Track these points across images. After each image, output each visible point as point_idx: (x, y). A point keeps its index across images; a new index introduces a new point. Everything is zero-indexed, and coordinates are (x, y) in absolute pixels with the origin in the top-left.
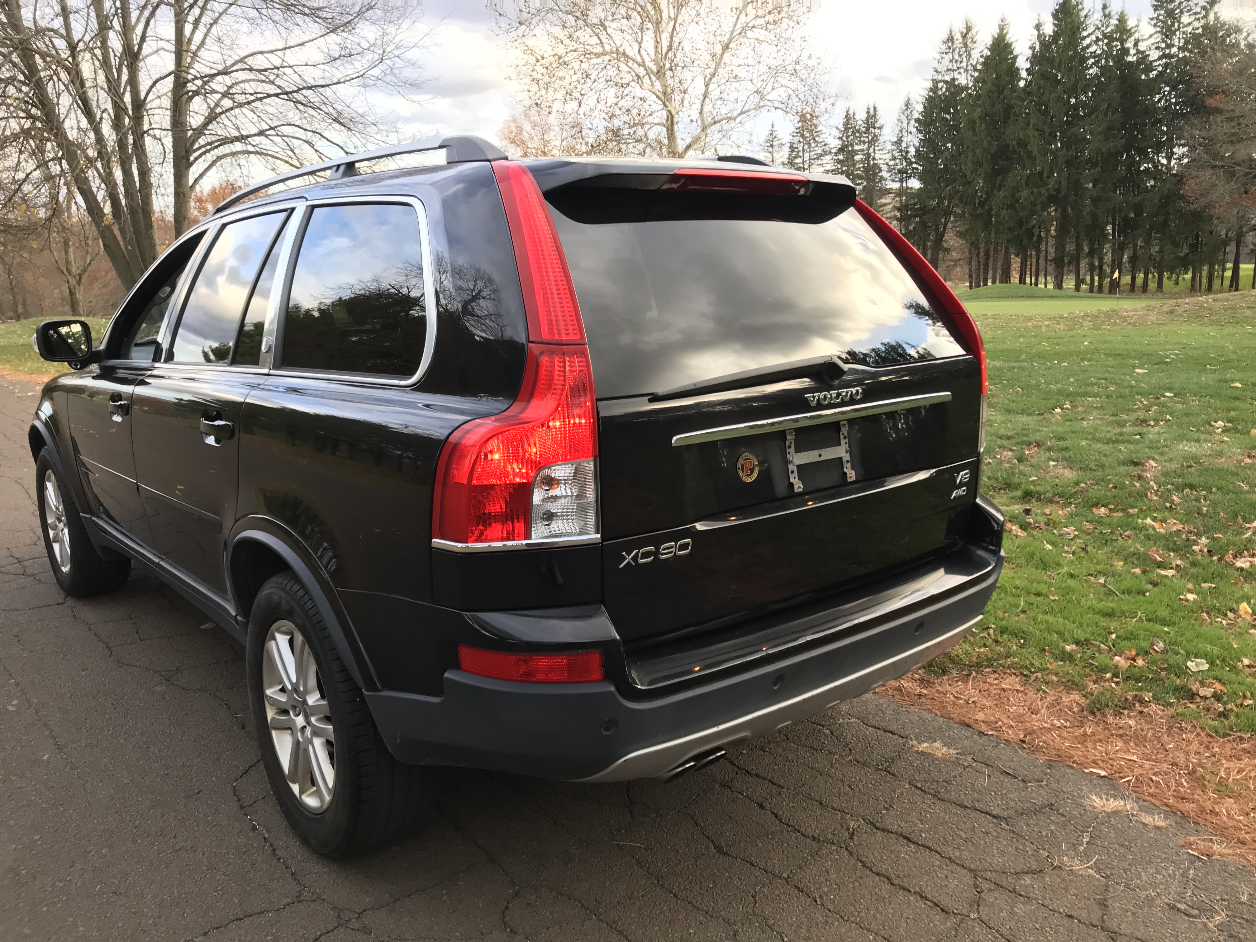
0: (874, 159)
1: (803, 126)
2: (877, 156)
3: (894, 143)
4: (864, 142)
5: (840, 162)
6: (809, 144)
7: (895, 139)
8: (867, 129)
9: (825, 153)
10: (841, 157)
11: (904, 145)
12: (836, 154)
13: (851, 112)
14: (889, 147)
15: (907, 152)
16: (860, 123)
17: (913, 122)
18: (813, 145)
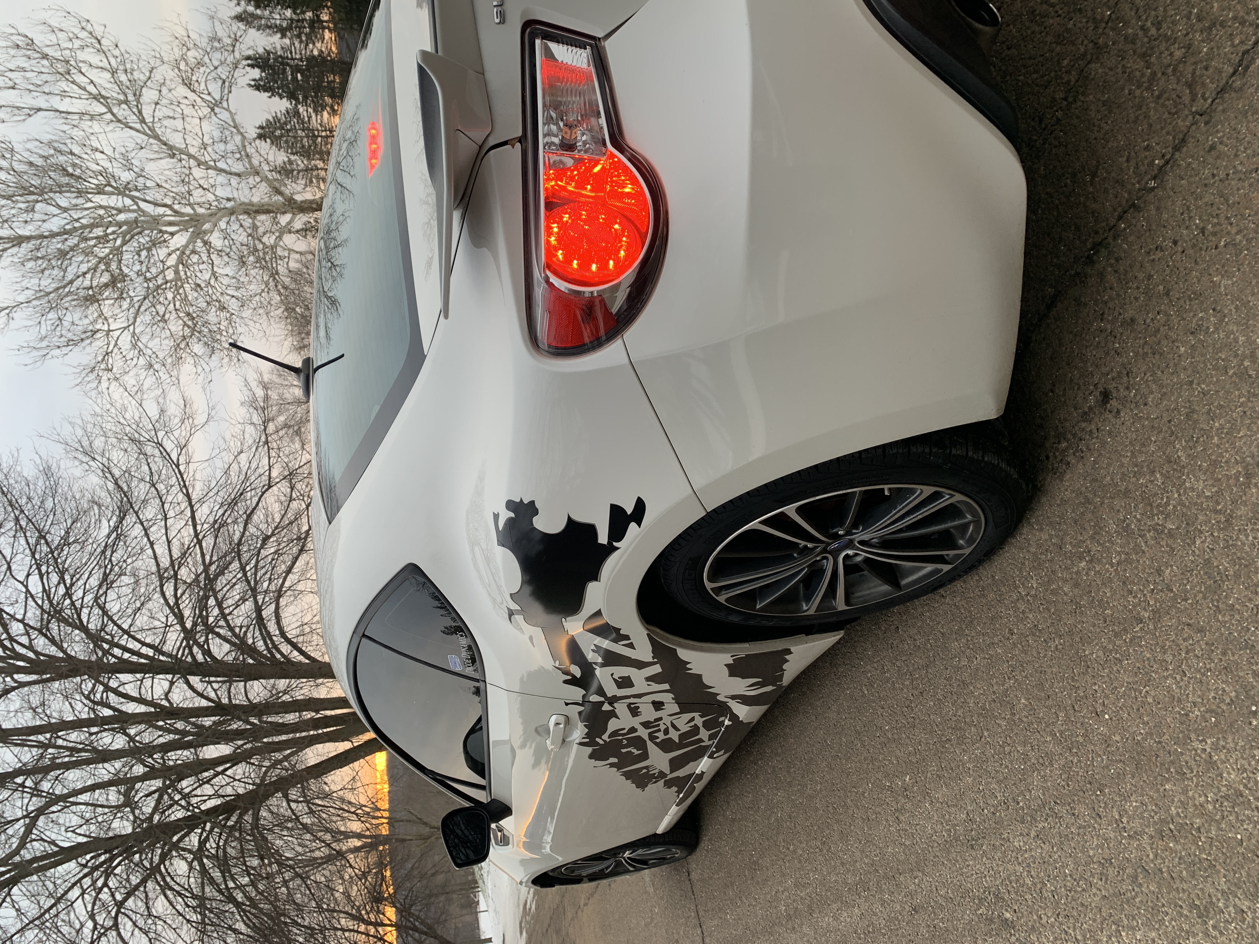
0: (301, 60)
1: (270, 138)
2: (298, 56)
3: (283, 36)
4: (284, 69)
5: (305, 98)
6: (288, 131)
7: (279, 35)
8: (271, 67)
9: (297, 114)
10: (300, 97)
11: (285, 24)
12: (297, 100)
13: (253, 83)
14: (287, 41)
15: (292, 20)
16: (263, 74)
17: (259, 12)
18: (289, 127)
